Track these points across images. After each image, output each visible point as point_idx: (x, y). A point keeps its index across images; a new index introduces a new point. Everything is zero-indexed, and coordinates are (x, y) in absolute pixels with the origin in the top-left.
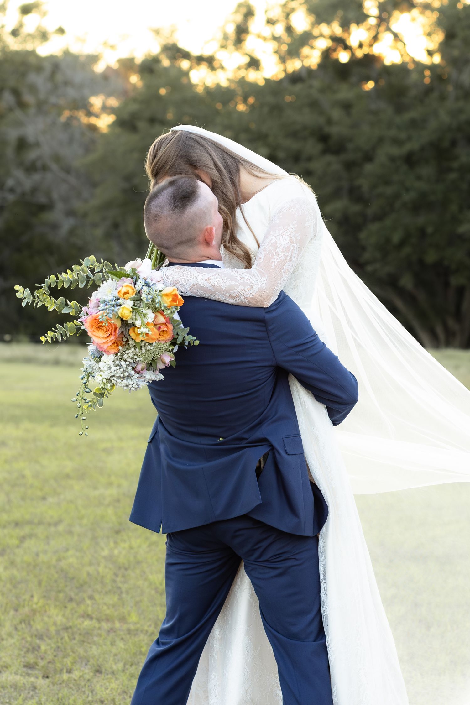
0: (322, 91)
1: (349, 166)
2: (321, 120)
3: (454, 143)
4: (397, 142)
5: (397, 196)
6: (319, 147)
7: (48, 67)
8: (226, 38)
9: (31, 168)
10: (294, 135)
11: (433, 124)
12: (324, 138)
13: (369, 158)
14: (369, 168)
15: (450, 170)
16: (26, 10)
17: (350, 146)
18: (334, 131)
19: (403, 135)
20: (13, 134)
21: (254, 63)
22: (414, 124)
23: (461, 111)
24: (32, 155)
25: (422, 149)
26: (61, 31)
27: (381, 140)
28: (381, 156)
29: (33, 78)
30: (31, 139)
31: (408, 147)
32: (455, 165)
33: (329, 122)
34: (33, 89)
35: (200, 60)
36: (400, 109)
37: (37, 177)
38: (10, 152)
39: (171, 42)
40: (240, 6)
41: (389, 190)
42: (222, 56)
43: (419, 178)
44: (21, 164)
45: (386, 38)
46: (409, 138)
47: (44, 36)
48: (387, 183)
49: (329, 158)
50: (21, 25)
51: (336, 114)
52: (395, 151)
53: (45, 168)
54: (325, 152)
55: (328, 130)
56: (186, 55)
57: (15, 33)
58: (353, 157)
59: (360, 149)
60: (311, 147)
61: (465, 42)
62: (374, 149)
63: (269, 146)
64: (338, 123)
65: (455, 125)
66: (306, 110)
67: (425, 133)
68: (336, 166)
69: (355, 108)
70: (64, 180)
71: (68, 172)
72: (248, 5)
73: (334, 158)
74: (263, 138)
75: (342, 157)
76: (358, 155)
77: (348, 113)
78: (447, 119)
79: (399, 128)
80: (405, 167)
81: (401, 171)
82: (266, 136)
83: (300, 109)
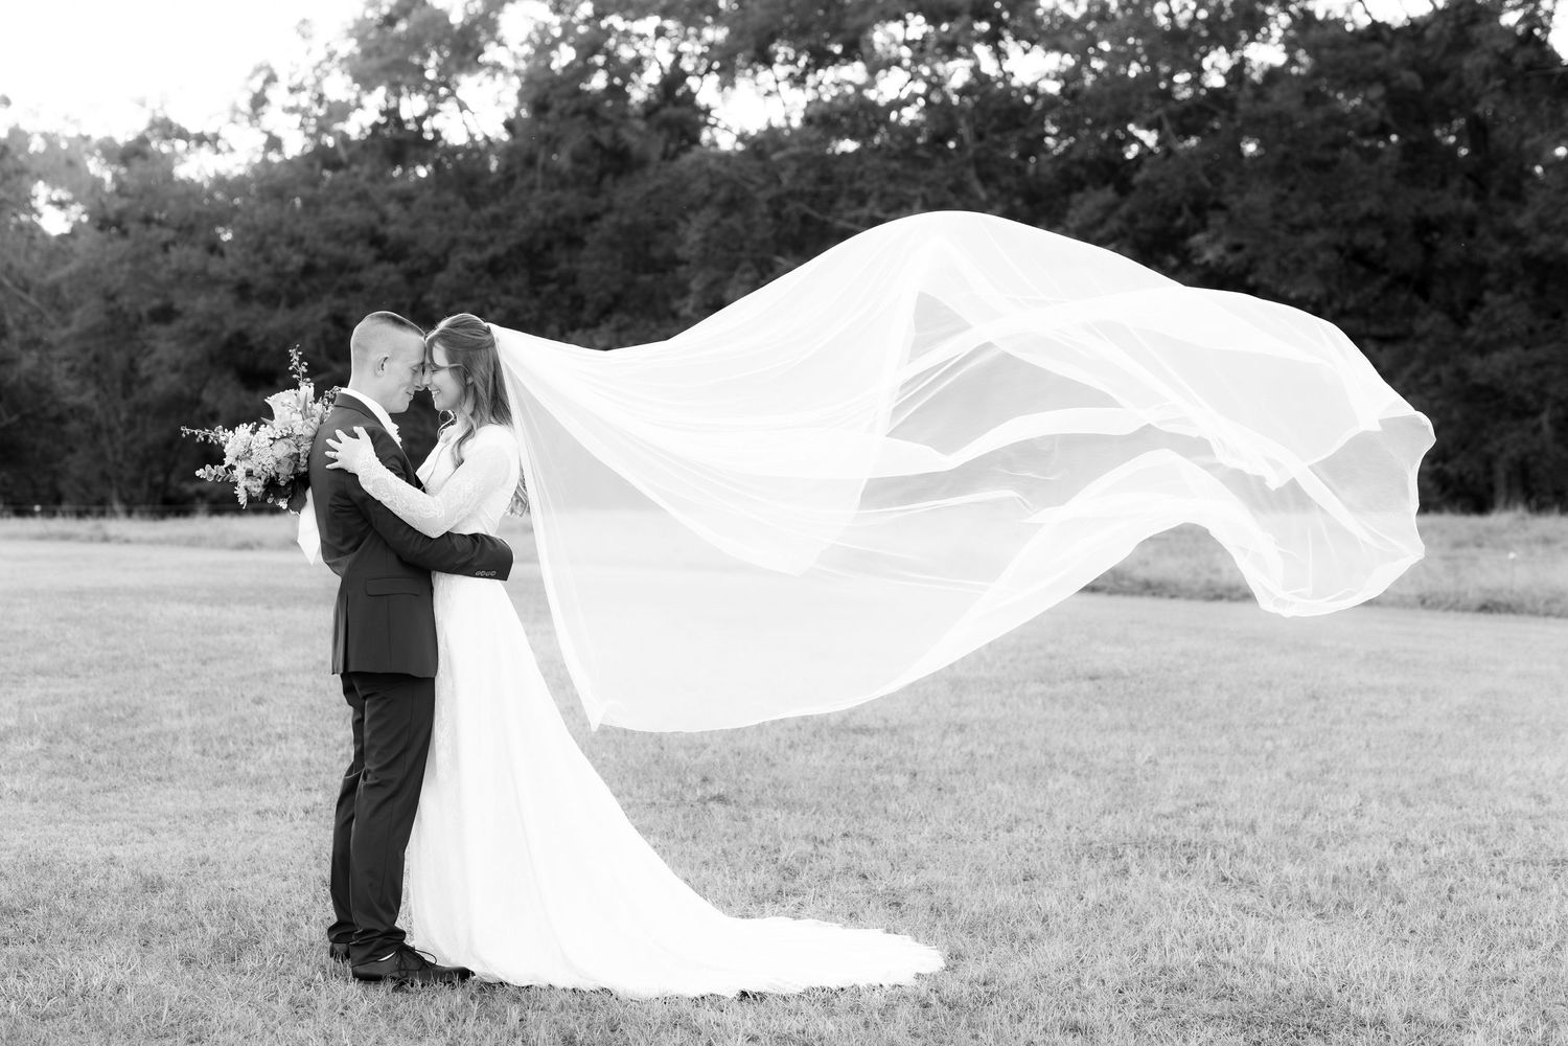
0: (372, 179)
1: (412, 276)
2: (374, 217)
3: (549, 246)
4: (479, 246)
6: (373, 252)
8: (235, 110)
10: (336, 236)
11: (522, 221)
12: (376, 241)
13: (438, 265)
14: (441, 278)
15: (546, 281)
17: (412, 250)
18: (391, 230)
19: (484, 237)
21: (274, 143)
22: (496, 220)
23: (557, 204)
25: (509, 253)
27: (454, 242)
28: (456, 263)
31: (490, 251)
32: (553, 273)
33: (384, 219)
35: (201, 139)
36: (475, 202)
39: (160, 115)
40: (258, 70)
42: (232, 134)
43: (507, 292)
45: (450, 107)
46: (492, 240)
49: (385, 266)
51: (392, 209)
52: (474, 257)
54: (379, 259)
55: (381, 230)
56: (182, 134)
58: (417, 266)
59: (426, 254)
60: (361, 253)
61: (562, 113)
62: (446, 255)
63: (306, 252)
64: (395, 222)
65: (550, 222)
66: (353, 204)
67: (512, 232)
68: (395, 278)
69: (418, 202)
70: (22, 301)
71: (26, 290)
72: (268, 67)
73: (392, 266)
74: (295, 241)
75: (402, 265)
76: (425, 262)
77: (407, 208)
78: (540, 215)
79: (478, 228)
80: (487, 278)
81: (483, 282)
82: (302, 239)
83: (343, 204)
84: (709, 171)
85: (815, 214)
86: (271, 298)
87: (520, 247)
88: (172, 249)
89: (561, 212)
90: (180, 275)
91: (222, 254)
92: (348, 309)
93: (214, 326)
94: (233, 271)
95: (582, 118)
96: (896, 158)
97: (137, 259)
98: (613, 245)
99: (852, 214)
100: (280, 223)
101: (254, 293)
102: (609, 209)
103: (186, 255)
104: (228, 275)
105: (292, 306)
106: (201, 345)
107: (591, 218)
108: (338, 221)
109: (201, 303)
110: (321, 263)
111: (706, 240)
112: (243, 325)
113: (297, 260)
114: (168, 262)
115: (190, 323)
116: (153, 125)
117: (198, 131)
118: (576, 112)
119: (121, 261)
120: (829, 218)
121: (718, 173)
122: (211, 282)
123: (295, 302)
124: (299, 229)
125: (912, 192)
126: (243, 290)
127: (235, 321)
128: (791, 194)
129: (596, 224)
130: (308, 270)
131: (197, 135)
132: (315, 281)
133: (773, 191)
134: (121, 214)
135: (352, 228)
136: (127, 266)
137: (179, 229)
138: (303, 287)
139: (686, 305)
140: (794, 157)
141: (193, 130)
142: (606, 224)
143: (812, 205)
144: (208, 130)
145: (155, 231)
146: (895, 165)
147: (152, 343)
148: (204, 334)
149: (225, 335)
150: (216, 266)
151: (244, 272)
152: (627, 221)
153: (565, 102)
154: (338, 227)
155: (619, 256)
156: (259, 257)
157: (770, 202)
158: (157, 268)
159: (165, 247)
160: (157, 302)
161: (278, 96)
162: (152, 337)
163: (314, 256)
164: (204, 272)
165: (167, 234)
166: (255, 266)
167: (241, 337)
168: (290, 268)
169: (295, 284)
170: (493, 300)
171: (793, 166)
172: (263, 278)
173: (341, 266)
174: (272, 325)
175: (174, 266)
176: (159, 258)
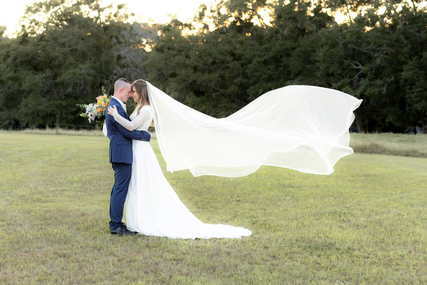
0: (232, 37)
1: (243, 65)
2: (232, 48)
3: (281, 56)
4: (260, 56)
5: (261, 76)
6: (232, 58)
7: (129, 29)
8: (196, 17)
9: (123, 66)
10: (222, 53)
11: (274, 49)
12: (233, 55)
13: (250, 62)
14: (250, 66)
15: (280, 66)
16: (120, 7)
17: (243, 57)
18: (237, 52)
19: (263, 54)
20: (116, 54)
21: (206, 27)
22: (266, 49)
23: (284, 45)
24: (123, 62)
25: (270, 59)
26: (133, 14)
27: (254, 55)
28: (255, 62)
29: (123, 32)
30: (123, 56)
31: (264, 58)
32: (282, 64)
33: (235, 49)
34: (123, 36)
35: (186, 25)
36: (261, 44)
37: (125, 70)
38: (115, 60)
39: (175, 18)
40: (202, 6)
41: (258, 74)
42: (194, 24)
43: (269, 69)
44: (119, 65)
45: (255, 17)
46: (265, 55)
47: (127, 17)
48: (257, 71)
49: (235, 62)
50: (118, 12)
51: (238, 46)
52: (260, 60)
53: (128, 66)
54: (234, 60)
55: (234, 52)
56: (181, 24)
57: (115, 15)
58: (244, 62)
59: (247, 59)
60: (229, 58)
61: (285, 19)
62: (252, 59)
63: (213, 58)
64: (238, 49)
65: (282, 50)
66: (226, 44)
67: (270, 53)
68: (238, 65)
69: (245, 44)
70: (136, 71)
71: (137, 68)
72: (204, 5)
73: (237, 62)
74: (210, 55)
75: (240, 62)
76: (246, 61)
77: (242, 46)
78: (279, 48)
79: (261, 51)
80: (263, 65)
81: (262, 67)
82: (212, 54)
83: (224, 44)
84: (325, 36)
85: (356, 48)
86: (203, 71)
87: (273, 57)
88: (176, 56)
89: (285, 47)
90: (178, 64)
91: (190, 58)
92: (224, 74)
93: (187, 79)
94: (193, 63)
95: (291, 20)
96: (379, 32)
97: (166, 59)
98: (299, 56)
99: (366, 48)
100: (206, 49)
101: (199, 69)
102: (299, 46)
103: (180, 59)
104: (191, 64)
105: (209, 73)
106: (183, 84)
107: (293, 49)
108: (222, 49)
109: (184, 72)
110: (217, 61)
111: (324, 55)
112: (195, 78)
113: (211, 60)
114: (174, 60)
115: (180, 78)
116: (173, 22)
117: (185, 23)
118: (289, 18)
119: (162, 60)
120: (360, 49)
121: (328, 36)
122: (186, 66)
123: (210, 72)
124: (211, 51)
125: (384, 42)
126: (195, 68)
127: (193, 77)
128: (349, 42)
129: (295, 50)
130: (214, 63)
131: (185, 24)
132: (215, 66)
133: (344, 41)
134: (162, 47)
135: (226, 51)
136: (163, 61)
137: (178, 51)
138: (212, 68)
139: (318, 74)
140: (350, 32)
141: (184, 22)
142: (297, 51)
143: (356, 46)
144: (188, 23)
145: (171, 51)
146: (379, 34)
147: (170, 83)
148: (184, 81)
149: (190, 81)
150: (188, 62)
151: (196, 63)
152: (303, 49)
153: (286, 15)
154: (222, 51)
155: (301, 59)
156: (200, 59)
157: (343, 44)
158: (171, 62)
159: (174, 56)
160: (172, 72)
161: (207, 13)
162: (170, 81)
163: (215, 59)
164: (184, 63)
165: (175, 52)
166: (199, 62)
167: (195, 81)
168: (208, 62)
169: (210, 67)
170: (264, 72)
171: (349, 34)
172: (201, 65)
173: (223, 62)
174: (203, 78)
175: (176, 61)
176: (172, 59)
